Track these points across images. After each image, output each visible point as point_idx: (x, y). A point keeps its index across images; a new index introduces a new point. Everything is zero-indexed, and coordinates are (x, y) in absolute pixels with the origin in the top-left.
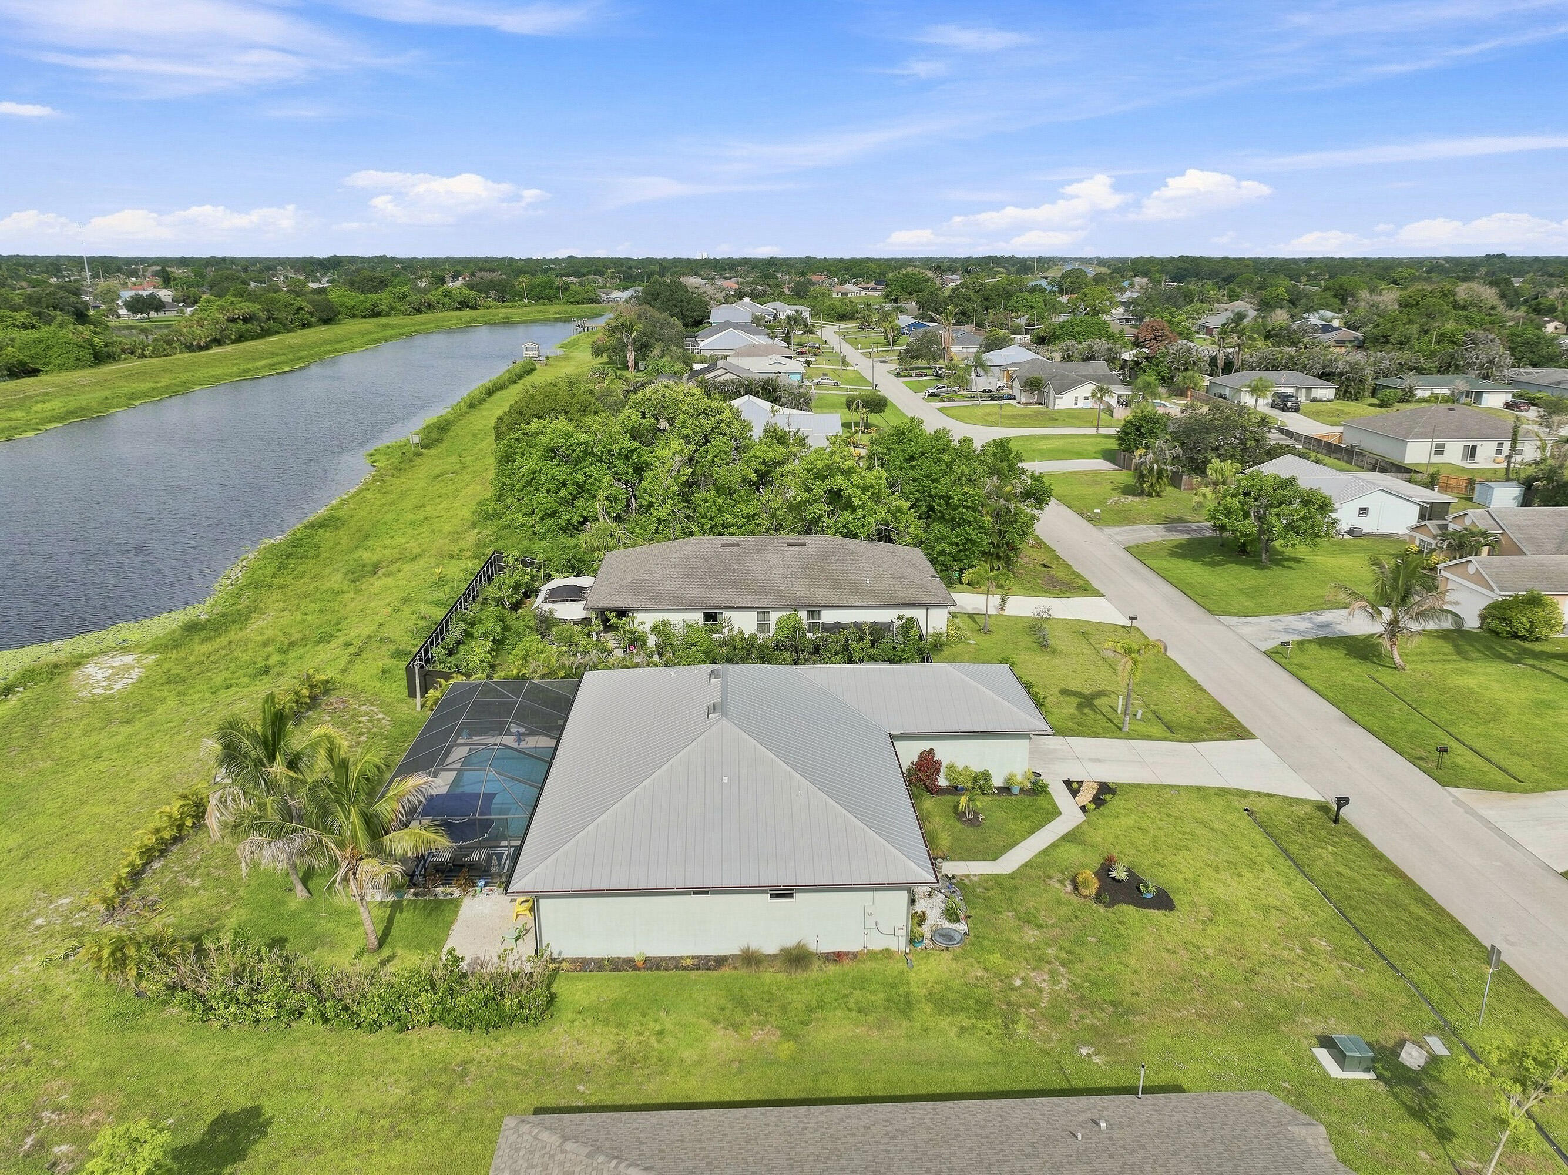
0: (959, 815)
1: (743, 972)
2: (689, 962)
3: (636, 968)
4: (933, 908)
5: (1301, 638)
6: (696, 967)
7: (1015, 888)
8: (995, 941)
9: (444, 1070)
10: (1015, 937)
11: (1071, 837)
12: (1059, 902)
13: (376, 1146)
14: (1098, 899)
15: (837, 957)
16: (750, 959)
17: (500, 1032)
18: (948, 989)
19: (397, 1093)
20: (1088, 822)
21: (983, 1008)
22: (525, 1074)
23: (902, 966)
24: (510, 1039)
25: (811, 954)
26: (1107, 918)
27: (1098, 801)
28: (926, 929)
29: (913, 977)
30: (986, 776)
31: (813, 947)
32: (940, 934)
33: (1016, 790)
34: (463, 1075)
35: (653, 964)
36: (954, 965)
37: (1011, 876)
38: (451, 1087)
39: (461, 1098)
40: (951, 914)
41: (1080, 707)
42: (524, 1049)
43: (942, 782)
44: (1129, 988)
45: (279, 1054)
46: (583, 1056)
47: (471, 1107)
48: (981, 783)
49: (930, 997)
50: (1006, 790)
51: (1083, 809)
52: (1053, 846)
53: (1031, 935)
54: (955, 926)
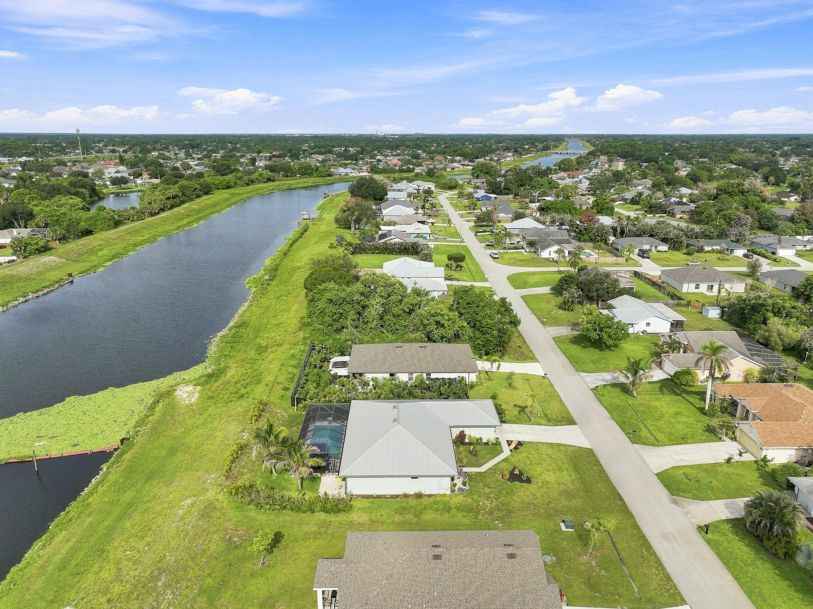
0: (471, 452)
1: (404, 499)
2: (389, 496)
3: (373, 498)
4: (459, 482)
5: (605, 383)
6: (391, 498)
7: (485, 476)
8: (476, 492)
9: (325, 523)
10: (482, 491)
11: (505, 460)
12: (497, 481)
13: (311, 540)
14: (509, 480)
15: (430, 496)
16: (406, 496)
17: (339, 514)
18: (461, 505)
19: (314, 529)
20: (511, 455)
21: (470, 510)
22: (346, 525)
23: (448, 498)
24: (341, 516)
25: (423, 495)
26: (510, 486)
27: (516, 448)
28: (456, 488)
29: (451, 502)
30: (481, 439)
31: (423, 493)
32: (461, 490)
33: (490, 444)
34: (330, 525)
35: (378, 497)
36: (463, 498)
37: (484, 472)
38: (328, 527)
39: (331, 531)
40: (464, 484)
41: (519, 412)
42: (345, 518)
43: (467, 440)
44: (513, 506)
45: (281, 519)
46: (361, 521)
47: (334, 532)
48: (479, 441)
49: (455, 507)
50: (487, 444)
51: (511, 450)
52: (499, 463)
53: (487, 490)
54: (465, 487)
